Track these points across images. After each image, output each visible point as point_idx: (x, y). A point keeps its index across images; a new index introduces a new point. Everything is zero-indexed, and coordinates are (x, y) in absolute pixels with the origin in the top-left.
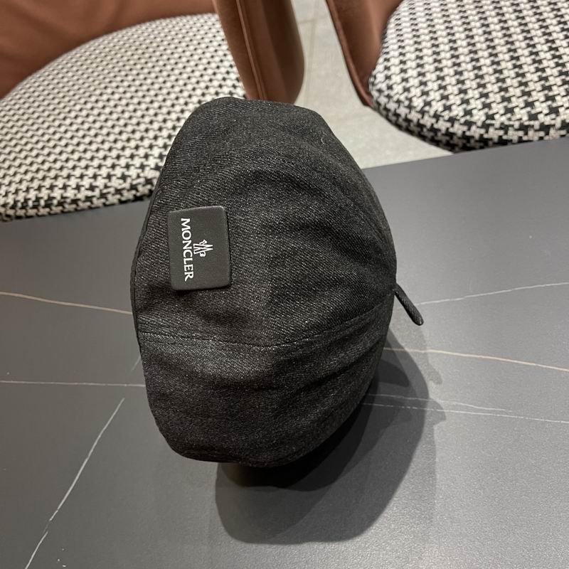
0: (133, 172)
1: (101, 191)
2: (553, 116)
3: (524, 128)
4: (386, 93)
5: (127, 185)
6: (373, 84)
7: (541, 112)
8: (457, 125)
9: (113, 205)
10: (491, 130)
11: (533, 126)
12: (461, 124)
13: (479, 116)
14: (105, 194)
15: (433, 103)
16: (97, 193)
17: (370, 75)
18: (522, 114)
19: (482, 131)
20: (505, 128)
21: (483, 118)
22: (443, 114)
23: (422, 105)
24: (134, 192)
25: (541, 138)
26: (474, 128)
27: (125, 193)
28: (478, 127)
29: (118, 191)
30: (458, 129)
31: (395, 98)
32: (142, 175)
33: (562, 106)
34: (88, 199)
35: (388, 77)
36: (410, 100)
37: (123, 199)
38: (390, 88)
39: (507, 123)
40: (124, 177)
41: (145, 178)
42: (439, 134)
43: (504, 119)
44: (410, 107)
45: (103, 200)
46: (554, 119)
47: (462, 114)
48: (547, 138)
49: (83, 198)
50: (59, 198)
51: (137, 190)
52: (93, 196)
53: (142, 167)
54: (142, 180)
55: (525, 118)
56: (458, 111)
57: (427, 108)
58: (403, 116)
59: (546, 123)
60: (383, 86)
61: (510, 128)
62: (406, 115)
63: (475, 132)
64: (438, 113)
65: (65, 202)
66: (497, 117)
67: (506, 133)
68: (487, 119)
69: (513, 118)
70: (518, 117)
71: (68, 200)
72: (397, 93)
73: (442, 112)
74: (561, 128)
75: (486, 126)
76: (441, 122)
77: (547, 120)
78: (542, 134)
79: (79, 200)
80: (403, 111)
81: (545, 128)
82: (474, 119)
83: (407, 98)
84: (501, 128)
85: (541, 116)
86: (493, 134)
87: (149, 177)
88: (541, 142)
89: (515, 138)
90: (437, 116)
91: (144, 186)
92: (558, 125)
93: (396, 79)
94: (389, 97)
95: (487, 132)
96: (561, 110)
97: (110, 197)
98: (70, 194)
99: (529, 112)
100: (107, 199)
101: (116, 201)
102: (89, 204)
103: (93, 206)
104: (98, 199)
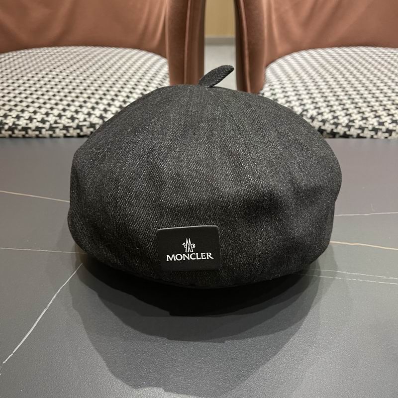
0: (81, 116)
1: (51, 124)
3: (375, 130)
5: (74, 125)
8: (327, 125)
9: (59, 137)
10: (352, 129)
11: (381, 129)
12: (331, 124)
13: (344, 120)
14: (54, 128)
15: (310, 111)
16: (47, 125)
17: (259, 93)
18: (374, 122)
19: (346, 129)
20: (362, 129)
21: (347, 122)
22: (317, 117)
23: (301, 111)
24: (78, 131)
25: (386, 138)
26: (340, 127)
27: (71, 130)
28: (343, 127)
29: (66, 128)
30: (328, 127)
32: (88, 119)
34: (38, 129)
35: (273, 94)
37: (68, 135)
39: (363, 126)
40: (72, 118)
41: (90, 122)
43: (362, 123)
45: (51, 132)
46: (395, 126)
47: (331, 118)
48: (390, 138)
49: (33, 128)
50: (11, 124)
51: (82, 130)
52: (43, 128)
53: (89, 114)
54: (87, 123)
55: (376, 124)
56: (328, 116)
57: (305, 113)
59: (390, 129)
61: (366, 129)
63: (341, 130)
64: (314, 116)
65: (16, 128)
66: (356, 121)
67: (363, 132)
68: (349, 122)
69: (368, 123)
70: (371, 123)
71: (20, 127)
75: (349, 127)
76: (315, 122)
77: (391, 127)
78: (387, 135)
79: (30, 128)
81: (389, 132)
82: (340, 121)
84: (359, 129)
85: (386, 124)
86: (354, 132)
87: (94, 122)
88: (386, 140)
89: (369, 136)
90: (313, 118)
91: (88, 128)
93: (280, 96)
95: (349, 130)
97: (57, 131)
98: (22, 123)
99: (378, 121)
100: (54, 132)
101: (61, 135)
102: (37, 133)
103: (40, 135)
104: (47, 130)
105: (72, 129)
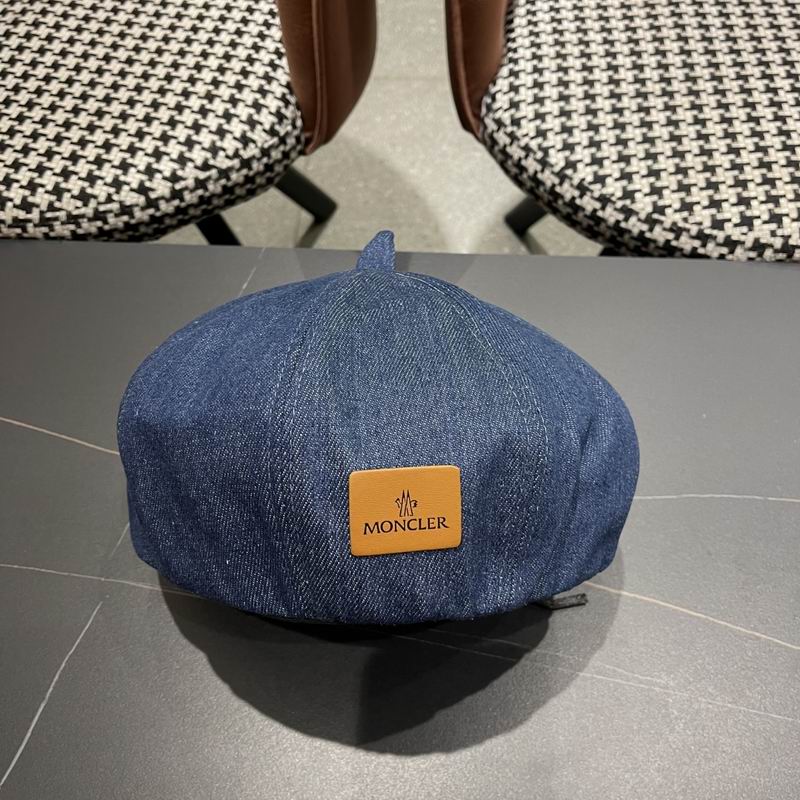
0: (100, 190)
1: (42, 213)
2: (745, 229)
3: (703, 238)
4: (509, 129)
5: (89, 211)
6: (489, 108)
7: (729, 220)
8: (609, 209)
9: (62, 238)
10: (658, 229)
11: (715, 238)
12: (616, 209)
13: (643, 205)
14: (49, 219)
15: (580, 166)
16: (35, 215)
17: (486, 92)
18: (703, 216)
19: (645, 227)
20: (677, 231)
21: (650, 209)
22: (592, 187)
23: (562, 164)
24: (99, 223)
25: (722, 257)
26: (633, 220)
27: (85, 224)
28: (639, 220)
29: (73, 219)
30: (610, 215)
31: (523, 142)
32: (115, 197)
33: (759, 217)
34: (19, 223)
35: (514, 105)
36: (545, 151)
37: (80, 231)
38: (516, 122)
39: (681, 224)
40: (84, 197)
41: (121, 203)
42: (581, 214)
43: (678, 217)
44: (544, 163)
45: (45, 229)
46: (745, 234)
47: (619, 194)
48: (730, 257)
49: (9, 221)
51: (105, 222)
52: (29, 221)
53: (117, 184)
54: (115, 206)
55: (707, 223)
56: (614, 188)
57: (569, 172)
58: (531, 171)
59: (734, 238)
60: (506, 117)
61: (684, 233)
62: (536, 172)
63: (635, 226)
64: (585, 183)
66: (668, 211)
67: (677, 238)
68: (654, 212)
69: (692, 220)
70: (698, 219)
72: (526, 135)
73: (591, 183)
74: (751, 249)
75: (651, 222)
76: (586, 198)
77: (736, 234)
78: (725, 250)
80: (532, 165)
81: (731, 244)
82: (634, 207)
83: (540, 147)
84: (671, 230)
85: (728, 226)
86: (659, 235)
87: (128, 203)
88: (721, 261)
89: (688, 248)
90: (582, 189)
91: (117, 216)
92: (749, 244)
93: (527, 111)
94: (513, 137)
95: (651, 230)
96: (757, 223)
97: (57, 225)
99: (713, 216)
100: (52, 228)
101: (67, 233)
102: (19, 231)
103: (25, 235)
104: (35, 226)
105: (85, 220)
